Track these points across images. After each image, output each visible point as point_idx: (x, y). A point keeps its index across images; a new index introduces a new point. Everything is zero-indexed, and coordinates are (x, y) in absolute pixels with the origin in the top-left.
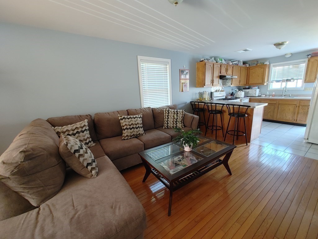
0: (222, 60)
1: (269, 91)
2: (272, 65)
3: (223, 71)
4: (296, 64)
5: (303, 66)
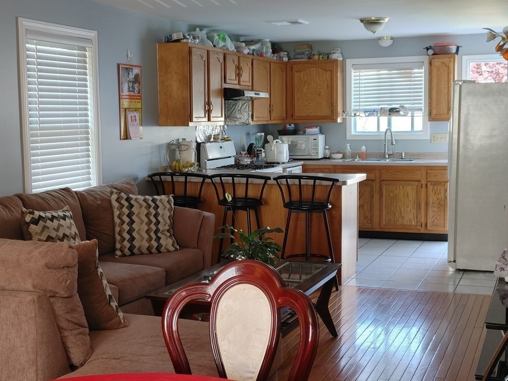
0: (224, 40)
1: (350, 141)
2: (349, 62)
3: (231, 74)
4: (406, 68)
5: (420, 74)
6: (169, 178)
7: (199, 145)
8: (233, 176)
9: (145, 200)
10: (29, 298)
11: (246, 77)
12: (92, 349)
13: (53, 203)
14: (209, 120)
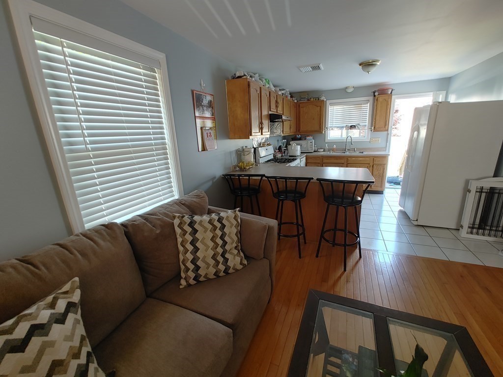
0: (269, 83)
1: (327, 143)
2: (328, 102)
3: (273, 106)
4: (359, 104)
7: (255, 150)
9: (210, 222)
11: (280, 108)
14: (262, 134)
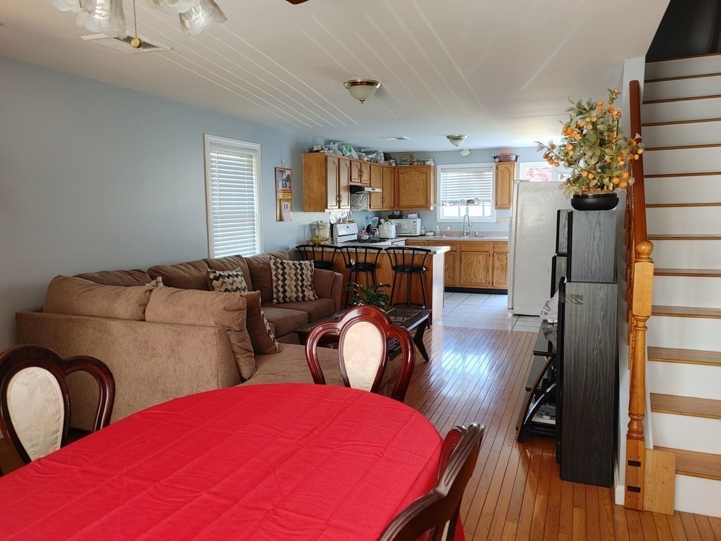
0: (350, 151)
1: (440, 224)
2: (439, 167)
3: (355, 175)
4: (479, 172)
5: (490, 176)
6: (311, 249)
7: (332, 226)
8: (356, 247)
9: (294, 264)
10: (213, 331)
11: (365, 177)
12: (256, 367)
13: (229, 266)
14: (339, 208)
